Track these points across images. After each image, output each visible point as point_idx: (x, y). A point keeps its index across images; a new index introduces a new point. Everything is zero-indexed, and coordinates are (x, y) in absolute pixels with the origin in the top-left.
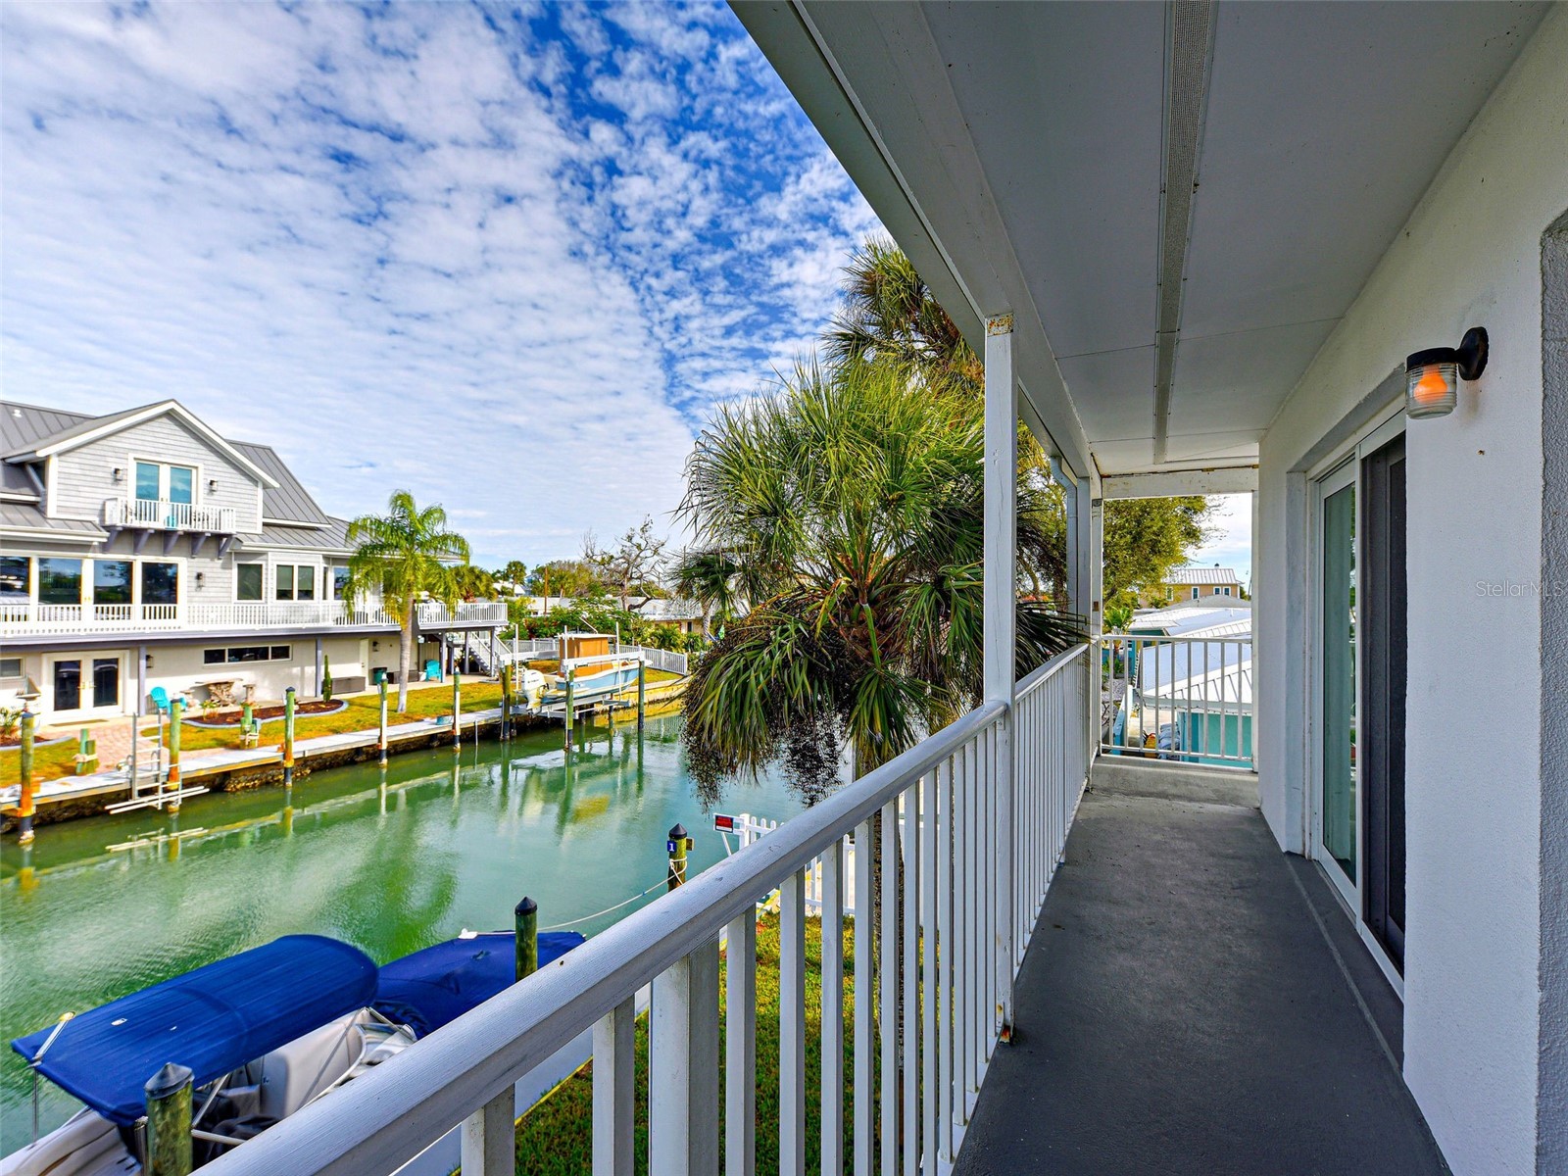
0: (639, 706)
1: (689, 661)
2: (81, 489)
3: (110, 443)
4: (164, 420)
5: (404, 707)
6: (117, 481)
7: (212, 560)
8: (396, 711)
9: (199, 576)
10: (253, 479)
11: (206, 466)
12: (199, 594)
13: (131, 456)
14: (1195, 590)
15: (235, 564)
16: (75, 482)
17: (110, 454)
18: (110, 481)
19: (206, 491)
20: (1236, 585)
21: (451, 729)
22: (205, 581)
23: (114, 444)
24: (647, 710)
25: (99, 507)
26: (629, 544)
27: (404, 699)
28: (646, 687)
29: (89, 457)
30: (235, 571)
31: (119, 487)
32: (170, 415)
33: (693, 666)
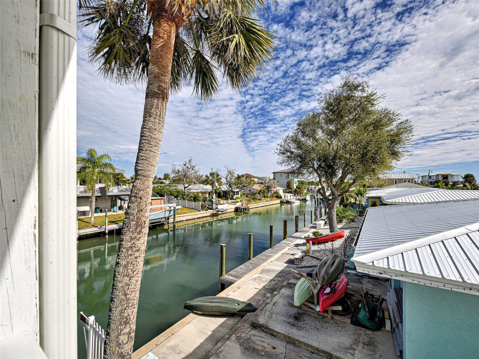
0: (173, 223)
1: (201, 206)
5: (93, 222)
8: (90, 223)
14: (396, 181)
20: (413, 179)
21: (104, 230)
24: (176, 225)
26: (185, 167)
27: (93, 219)
28: (176, 216)
33: (203, 208)
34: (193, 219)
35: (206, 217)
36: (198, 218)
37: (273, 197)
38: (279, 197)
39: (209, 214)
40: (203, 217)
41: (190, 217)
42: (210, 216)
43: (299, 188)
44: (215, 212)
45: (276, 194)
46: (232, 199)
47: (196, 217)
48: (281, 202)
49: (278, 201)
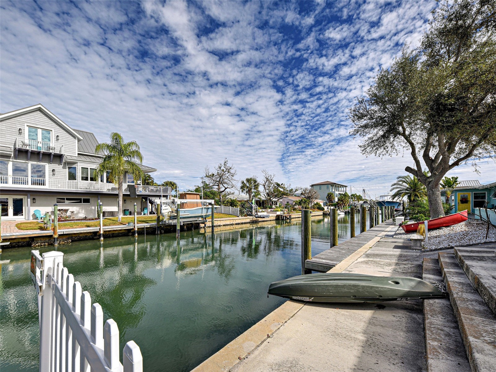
2: (6, 135)
3: (17, 119)
4: (38, 112)
6: (20, 133)
7: (59, 165)
8: (117, 221)
9: (53, 170)
10: (74, 136)
11: (55, 130)
12: (54, 177)
13: (26, 124)
15: (67, 167)
16: (4, 133)
17: (17, 123)
18: (18, 133)
19: (56, 139)
21: (133, 227)
22: (56, 172)
23: (19, 120)
25: (14, 143)
27: (120, 217)
29: (9, 124)
30: (67, 169)
31: (21, 136)
32: (40, 110)
33: (242, 213)
34: (231, 225)
35: (245, 223)
36: (236, 224)
37: (314, 208)
38: (320, 208)
39: (248, 220)
40: (242, 223)
41: (228, 222)
42: (249, 223)
43: (342, 201)
44: (255, 219)
45: (317, 206)
46: (271, 208)
47: (234, 222)
48: (323, 213)
49: (321, 213)
